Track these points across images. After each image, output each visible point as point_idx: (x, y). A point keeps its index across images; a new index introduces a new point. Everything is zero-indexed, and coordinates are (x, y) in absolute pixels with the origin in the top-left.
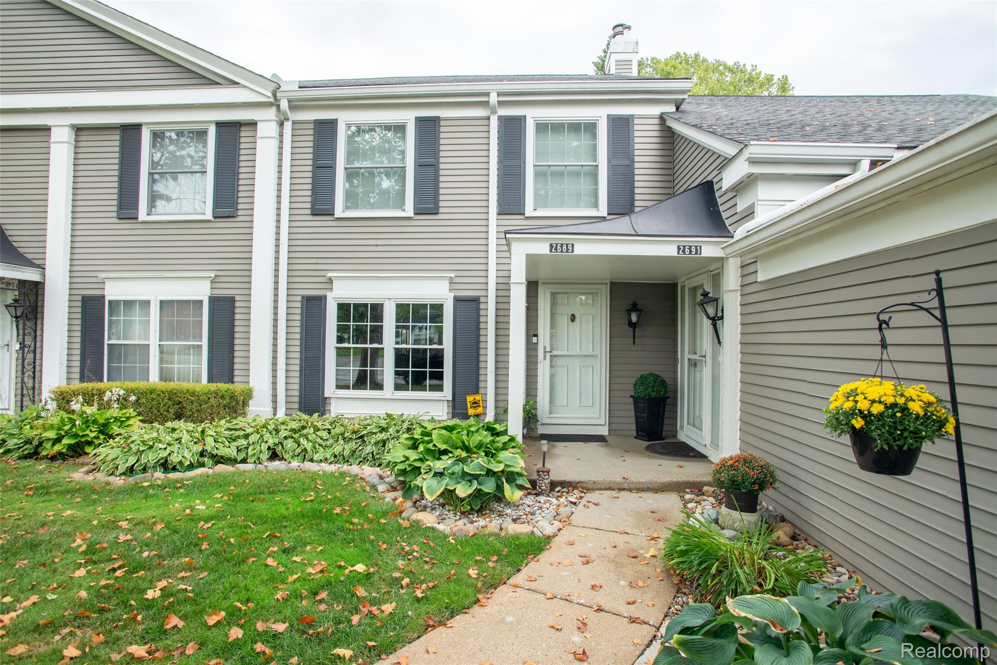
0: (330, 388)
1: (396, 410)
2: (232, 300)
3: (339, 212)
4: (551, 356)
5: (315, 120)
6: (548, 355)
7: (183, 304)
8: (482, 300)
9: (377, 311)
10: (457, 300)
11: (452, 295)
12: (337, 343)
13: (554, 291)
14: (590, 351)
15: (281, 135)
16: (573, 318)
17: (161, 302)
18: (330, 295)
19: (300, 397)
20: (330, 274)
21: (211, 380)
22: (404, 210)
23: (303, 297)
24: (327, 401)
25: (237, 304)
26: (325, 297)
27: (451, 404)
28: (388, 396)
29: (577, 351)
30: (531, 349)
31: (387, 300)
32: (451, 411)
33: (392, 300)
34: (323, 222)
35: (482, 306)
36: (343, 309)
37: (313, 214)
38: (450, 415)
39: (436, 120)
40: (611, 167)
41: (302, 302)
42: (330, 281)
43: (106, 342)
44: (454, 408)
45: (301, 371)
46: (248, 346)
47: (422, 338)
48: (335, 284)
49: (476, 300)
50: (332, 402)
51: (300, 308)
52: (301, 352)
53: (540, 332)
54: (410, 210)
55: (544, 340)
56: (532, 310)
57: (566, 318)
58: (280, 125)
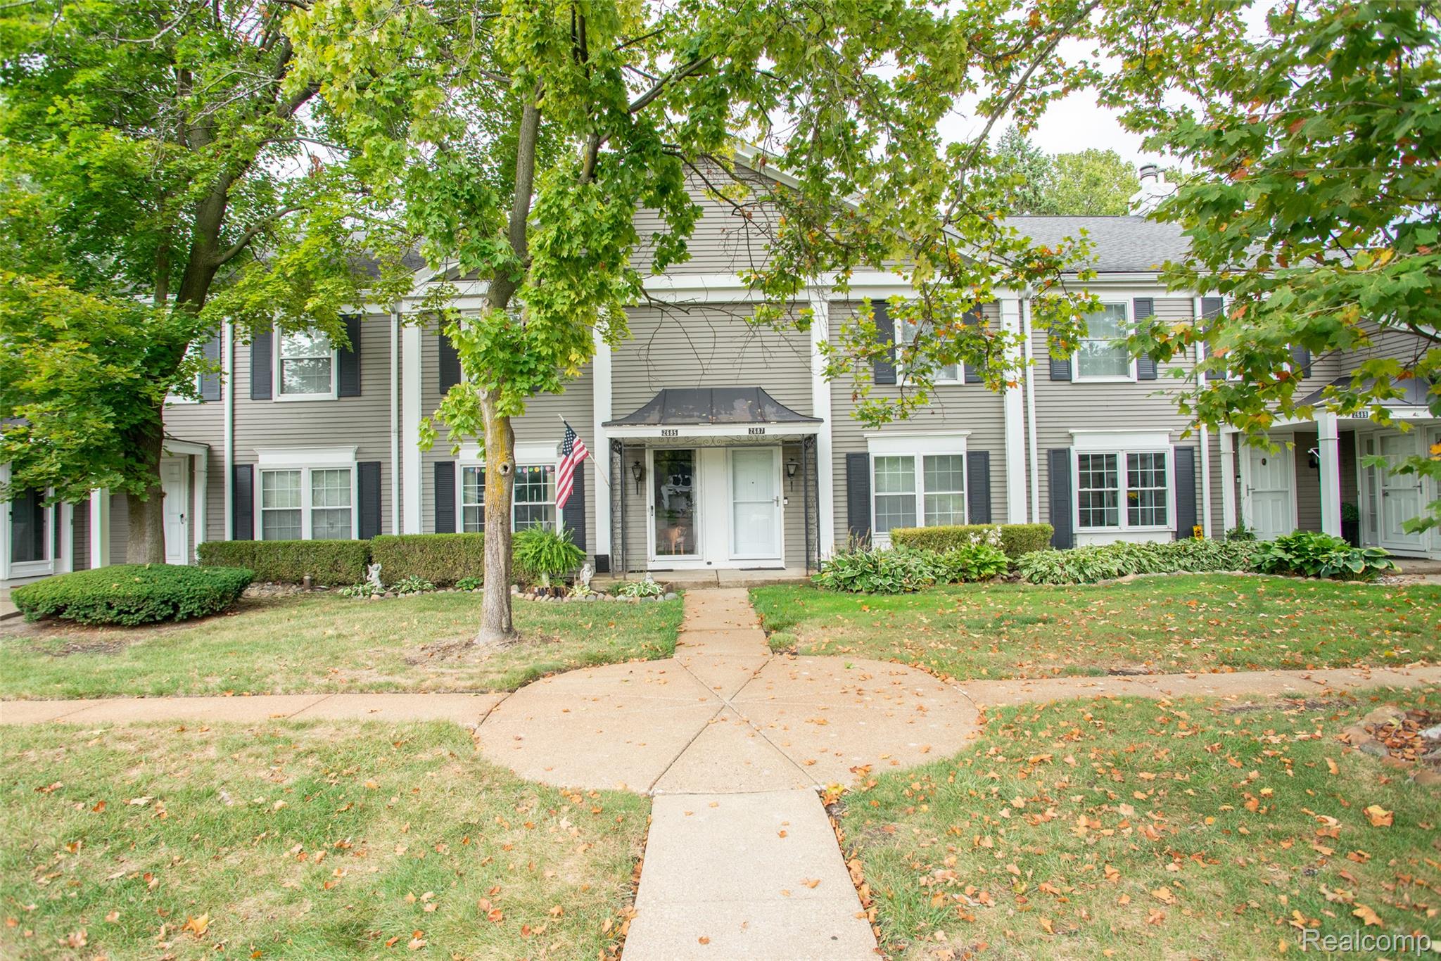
0: (1076, 527)
1: (1129, 540)
2: (985, 455)
3: (1076, 378)
4: (1253, 492)
6: (1250, 491)
7: (943, 459)
8: (1196, 449)
9: (1112, 459)
10: (1176, 449)
11: (1172, 447)
12: (1080, 488)
14: (1279, 488)
15: (1021, 311)
16: (1264, 462)
17: (925, 458)
18: (1073, 449)
20: (1071, 431)
21: (971, 522)
22: (1130, 377)
23: (1049, 450)
24: (1074, 537)
25: (991, 458)
26: (1069, 449)
27: (1174, 532)
28: (1124, 530)
29: (1269, 489)
30: (1237, 486)
31: (1119, 451)
32: (1175, 540)
33: (1125, 451)
34: (1063, 386)
35: (1196, 454)
36: (1083, 458)
37: (1052, 380)
39: (1150, 301)
41: (1048, 455)
42: (1071, 436)
43: (873, 494)
44: (1177, 534)
45: (1051, 513)
46: (1004, 493)
47: (1148, 482)
48: (1076, 439)
49: (1191, 449)
50: (1079, 537)
51: (1049, 459)
52: (1050, 497)
53: (1242, 473)
54: (1133, 377)
55: (1245, 480)
56: (1236, 457)
57: (1259, 462)
58: (1021, 302)
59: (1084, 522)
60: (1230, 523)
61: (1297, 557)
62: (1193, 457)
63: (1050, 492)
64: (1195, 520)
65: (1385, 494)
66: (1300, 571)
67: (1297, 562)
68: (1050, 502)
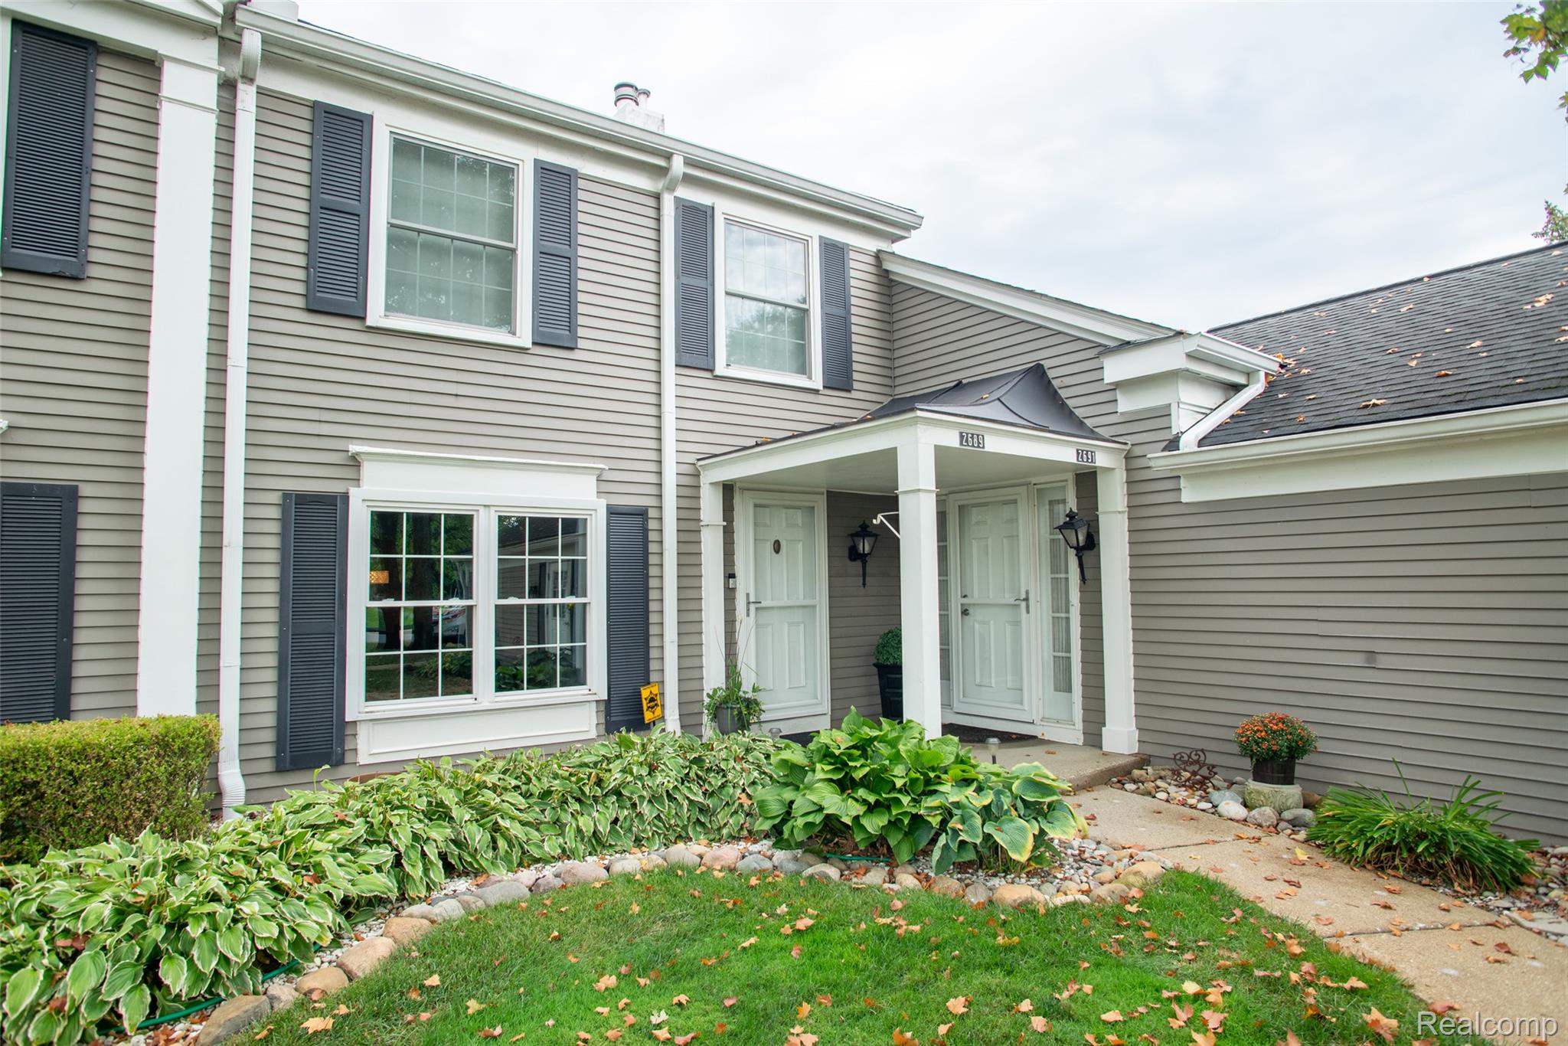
0: (356, 702)
2: (66, 494)
3: (376, 313)
4: (757, 609)
5: (315, 102)
6: (752, 607)
8: (652, 513)
9: (460, 528)
10: (613, 512)
11: (601, 506)
12: (372, 598)
13: (758, 502)
14: (800, 600)
16: (777, 547)
18: (356, 495)
19: (280, 728)
20: (354, 448)
22: (514, 334)
23: (286, 495)
24: (348, 731)
25: (84, 506)
26: (345, 497)
27: (602, 708)
28: (485, 705)
30: (730, 594)
31: (482, 509)
32: (603, 721)
33: (493, 509)
34: (339, 330)
35: (652, 525)
36: (385, 526)
37: (310, 310)
38: (602, 728)
39: (571, 174)
40: (827, 316)
41: (284, 507)
42: (354, 462)
44: (608, 713)
45: (281, 668)
46: (129, 614)
47: (549, 586)
48: (368, 469)
49: (642, 514)
50: (362, 731)
51: (284, 521)
52: (282, 623)
53: (739, 570)
54: (524, 336)
55: (744, 584)
56: (728, 532)
57: (769, 547)
58: (228, 86)
59: (379, 685)
60: (714, 678)
61: (872, 808)
62: (645, 531)
63: (281, 609)
64: (647, 671)
65: (965, 612)
66: (878, 850)
67: (874, 824)
68: (281, 639)
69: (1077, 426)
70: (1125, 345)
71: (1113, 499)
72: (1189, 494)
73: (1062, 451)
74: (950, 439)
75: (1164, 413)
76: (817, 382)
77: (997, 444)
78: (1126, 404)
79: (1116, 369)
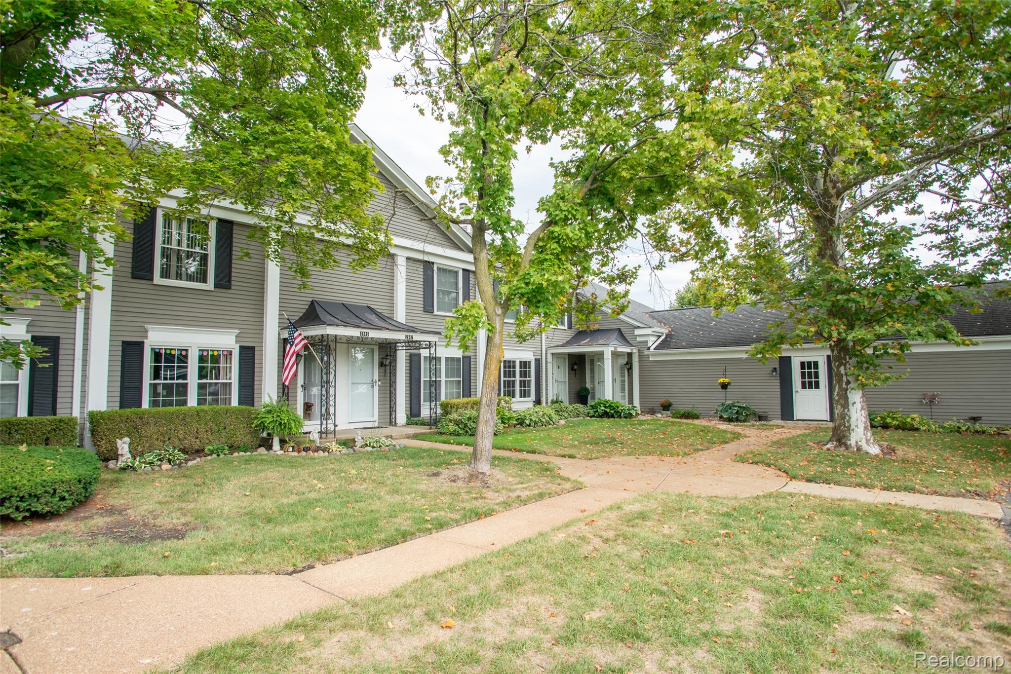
2: (469, 358)
7: (453, 359)
14: (563, 380)
16: (559, 367)
17: (446, 358)
25: (472, 360)
27: (534, 402)
35: (540, 362)
43: (422, 379)
53: (554, 372)
56: (552, 364)
57: (557, 367)
60: (550, 397)
62: (539, 364)
64: (540, 395)
65: (598, 383)
69: (631, 345)
70: (639, 327)
71: (636, 359)
72: (651, 359)
73: (628, 350)
74: (613, 349)
75: (647, 342)
76: (566, 328)
77: (619, 349)
78: (639, 339)
79: (637, 332)
